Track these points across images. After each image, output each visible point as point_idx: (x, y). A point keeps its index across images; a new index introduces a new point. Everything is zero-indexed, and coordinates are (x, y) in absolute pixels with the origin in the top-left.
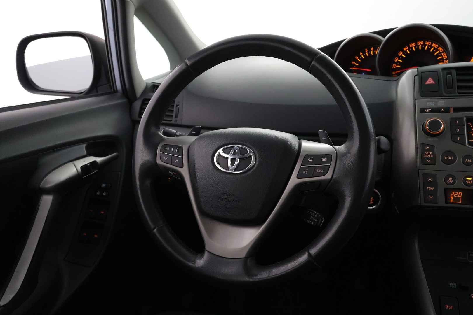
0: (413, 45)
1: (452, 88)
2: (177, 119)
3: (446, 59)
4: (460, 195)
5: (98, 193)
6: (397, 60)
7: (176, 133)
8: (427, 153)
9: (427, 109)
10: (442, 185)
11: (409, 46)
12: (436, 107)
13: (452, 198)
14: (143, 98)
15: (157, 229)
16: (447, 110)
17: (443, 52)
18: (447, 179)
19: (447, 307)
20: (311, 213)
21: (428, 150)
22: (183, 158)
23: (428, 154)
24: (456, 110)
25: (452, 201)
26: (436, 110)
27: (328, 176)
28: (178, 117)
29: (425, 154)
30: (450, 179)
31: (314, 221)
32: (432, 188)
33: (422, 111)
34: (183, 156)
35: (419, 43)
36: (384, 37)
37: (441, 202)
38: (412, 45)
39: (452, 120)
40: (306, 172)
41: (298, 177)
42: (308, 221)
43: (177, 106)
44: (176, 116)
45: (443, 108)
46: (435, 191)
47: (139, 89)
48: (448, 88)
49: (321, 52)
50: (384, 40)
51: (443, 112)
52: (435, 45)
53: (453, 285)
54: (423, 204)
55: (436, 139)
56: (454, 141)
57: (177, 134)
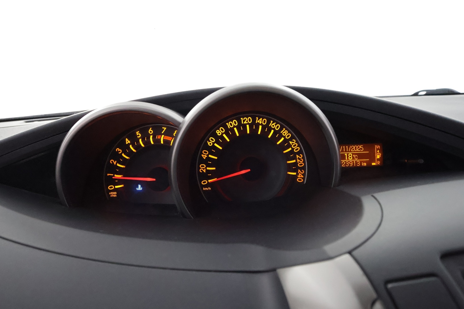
0: (233, 124)
3: (298, 153)
6: (206, 156)
11: (226, 127)
17: (291, 139)
35: (244, 121)
38: (231, 124)
52: (274, 124)
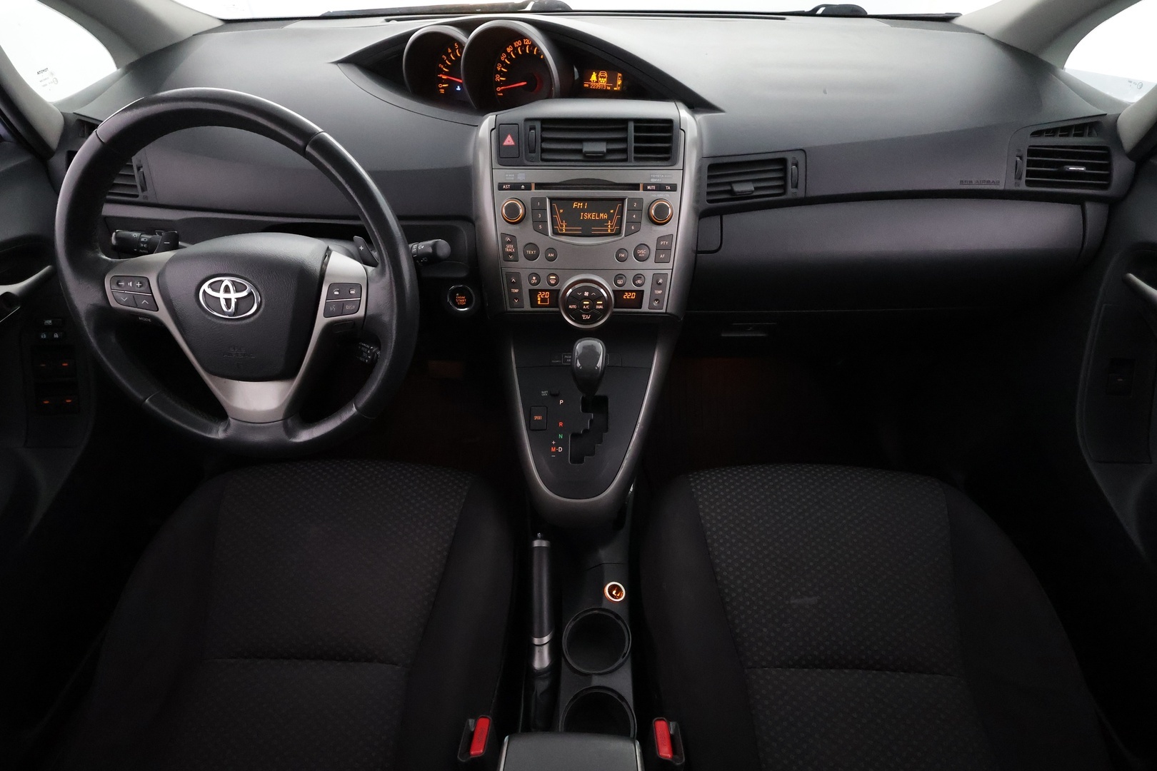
0: (518, 43)
1: (535, 152)
2: (145, 193)
4: (547, 295)
5: (44, 336)
7: (140, 238)
8: (508, 246)
9: (506, 184)
10: (526, 287)
11: (514, 45)
12: (515, 182)
13: (539, 299)
14: (66, 150)
15: (150, 400)
16: (528, 187)
18: (530, 279)
19: (536, 418)
20: (363, 348)
21: (509, 243)
22: (153, 296)
23: (509, 248)
24: (540, 186)
25: (539, 303)
26: (515, 187)
27: (361, 313)
28: (146, 190)
29: (506, 247)
30: (534, 278)
31: (368, 358)
32: (516, 291)
33: (501, 187)
34: (152, 293)
35: (526, 42)
36: (468, 36)
37: (527, 307)
39: (534, 200)
40: (333, 308)
41: (326, 315)
42: (361, 359)
43: (139, 169)
44: (144, 189)
45: (524, 184)
46: (520, 292)
47: (52, 131)
48: (530, 152)
49: (320, 130)
50: (466, 40)
51: (523, 190)
53: (544, 393)
54: (509, 309)
55: (516, 227)
56: (536, 230)
57: (143, 240)
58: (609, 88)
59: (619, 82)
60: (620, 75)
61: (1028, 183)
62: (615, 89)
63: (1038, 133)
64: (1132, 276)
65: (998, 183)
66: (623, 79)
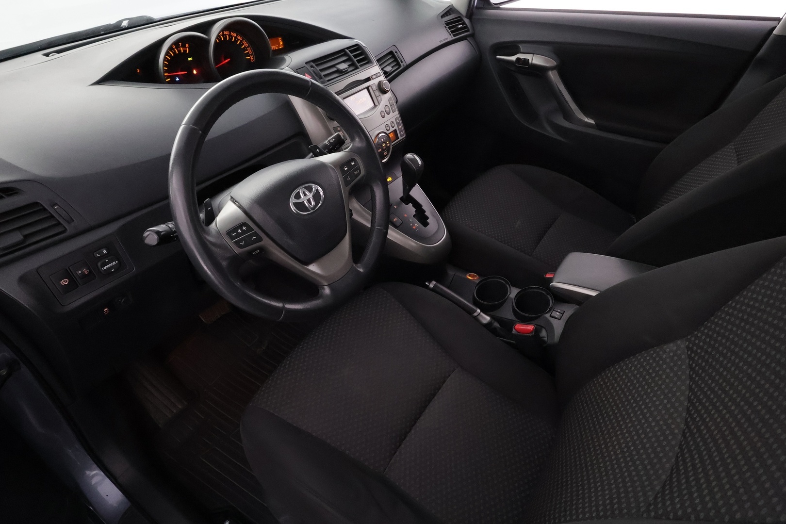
1: (322, 78)
2: (73, 224)
3: (248, 47)
17: (243, 40)
22: (255, 231)
27: (363, 173)
40: (349, 179)
41: (347, 185)
44: (70, 221)
52: (233, 33)
58: (277, 48)
59: (281, 43)
60: (280, 38)
61: (454, 36)
62: (280, 47)
63: (443, 16)
64: (498, 57)
65: (447, 39)
66: (283, 41)
